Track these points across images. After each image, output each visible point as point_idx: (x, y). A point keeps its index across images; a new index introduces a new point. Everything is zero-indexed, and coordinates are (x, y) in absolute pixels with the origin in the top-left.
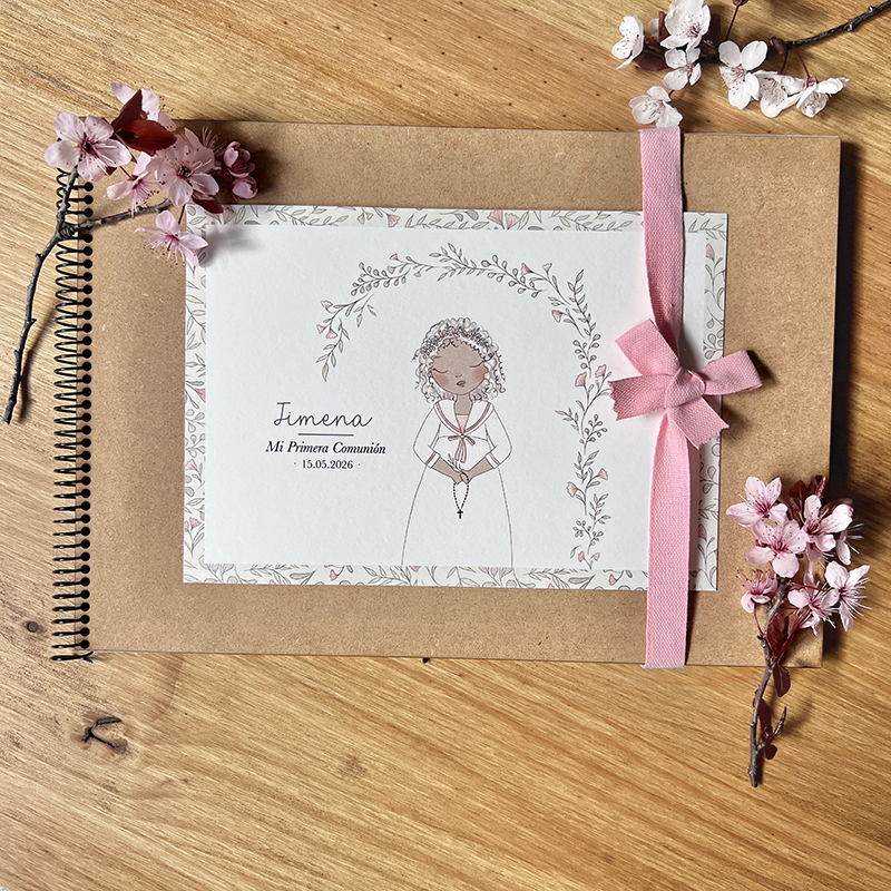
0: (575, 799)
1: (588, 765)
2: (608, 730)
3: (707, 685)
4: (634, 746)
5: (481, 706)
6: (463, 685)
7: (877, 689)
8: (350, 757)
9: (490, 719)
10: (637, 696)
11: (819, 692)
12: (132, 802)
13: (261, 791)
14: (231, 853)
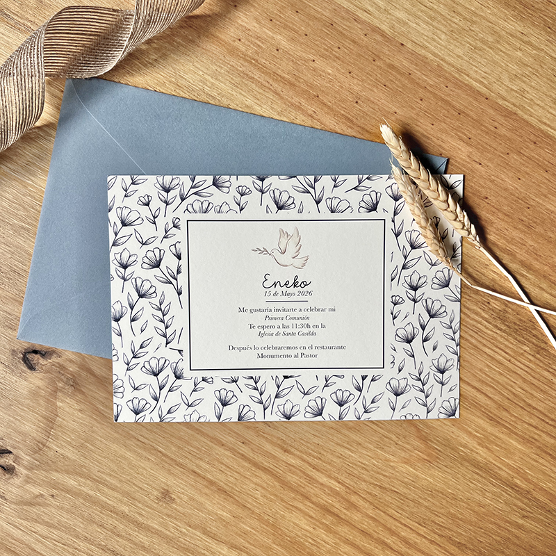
0: (311, 530)
1: (321, 508)
2: (337, 487)
3: (405, 463)
4: (354, 498)
5: (256, 465)
6: (244, 450)
7: (516, 475)
8: (165, 490)
9: (260, 473)
10: (359, 466)
11: (478, 474)
12: (16, 507)
13: (103, 507)
14: (79, 546)
